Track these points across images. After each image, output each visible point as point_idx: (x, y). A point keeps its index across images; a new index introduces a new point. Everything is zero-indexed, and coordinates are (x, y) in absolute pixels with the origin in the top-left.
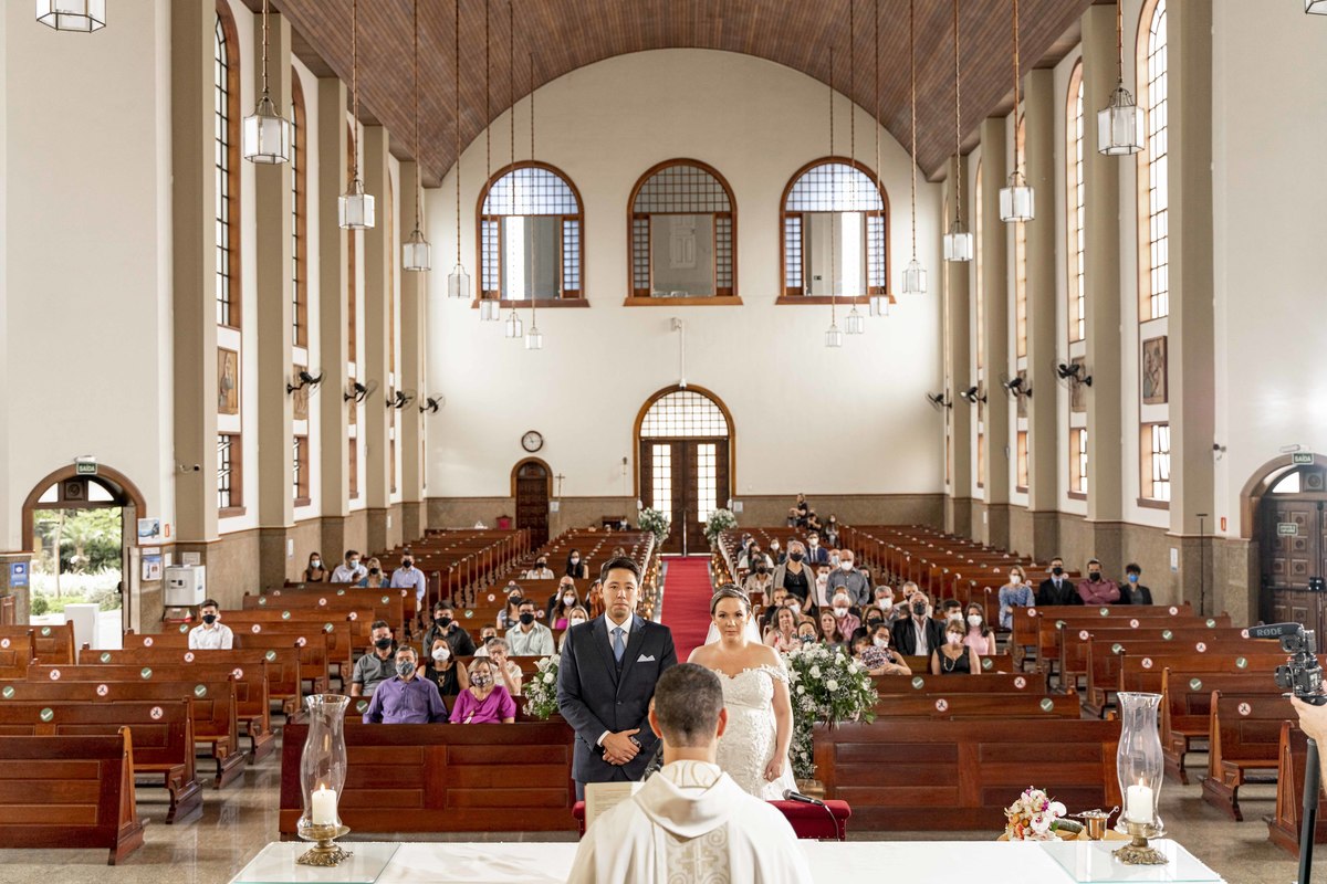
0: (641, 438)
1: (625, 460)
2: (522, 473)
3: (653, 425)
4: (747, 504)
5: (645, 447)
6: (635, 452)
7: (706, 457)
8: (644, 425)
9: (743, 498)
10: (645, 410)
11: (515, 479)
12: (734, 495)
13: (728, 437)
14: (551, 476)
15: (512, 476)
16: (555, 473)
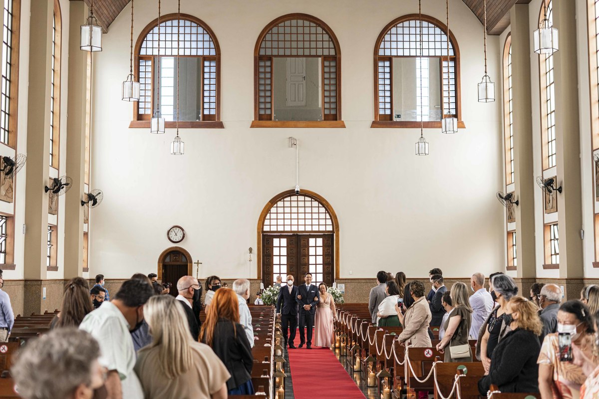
0: (263, 232)
1: (251, 250)
2: (168, 260)
3: (274, 222)
4: (348, 285)
5: (266, 240)
6: (259, 243)
7: (316, 248)
8: (267, 222)
9: (345, 281)
10: (267, 210)
11: (161, 264)
12: (338, 278)
13: (333, 232)
14: (191, 262)
15: (159, 262)
16: (194, 260)
